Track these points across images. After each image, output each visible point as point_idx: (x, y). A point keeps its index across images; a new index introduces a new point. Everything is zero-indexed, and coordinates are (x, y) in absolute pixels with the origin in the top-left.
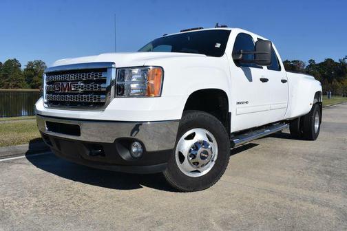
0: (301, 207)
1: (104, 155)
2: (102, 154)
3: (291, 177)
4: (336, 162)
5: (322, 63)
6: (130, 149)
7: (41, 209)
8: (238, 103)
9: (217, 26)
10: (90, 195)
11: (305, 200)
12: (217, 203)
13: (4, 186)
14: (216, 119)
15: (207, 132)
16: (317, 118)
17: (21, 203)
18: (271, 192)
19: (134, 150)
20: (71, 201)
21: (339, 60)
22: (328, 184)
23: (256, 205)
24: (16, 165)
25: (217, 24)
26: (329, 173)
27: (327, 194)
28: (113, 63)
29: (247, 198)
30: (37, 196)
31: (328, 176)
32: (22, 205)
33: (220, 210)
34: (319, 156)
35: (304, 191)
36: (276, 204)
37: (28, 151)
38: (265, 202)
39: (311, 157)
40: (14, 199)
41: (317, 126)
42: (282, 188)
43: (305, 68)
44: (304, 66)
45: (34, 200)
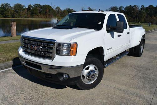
0: (131, 99)
1: (52, 78)
2: (51, 77)
3: (128, 81)
4: (148, 71)
5: (147, 7)
6: (63, 76)
7: (27, 100)
8: (108, 49)
9: (99, 11)
10: (45, 92)
11: (133, 95)
12: (98, 96)
13: (8, 87)
14: (98, 60)
15: (94, 66)
16: (142, 47)
17: (18, 97)
18: (120, 90)
19: (64, 76)
20: (38, 96)
21: (156, 6)
22: (144, 85)
23: (113, 97)
24: (10, 74)
25: (100, 10)
26: (144, 78)
27: (142, 91)
28: (55, 40)
29: (110, 93)
30: (23, 93)
31: (144, 80)
32: (18, 98)
33: (99, 100)
34: (141, 68)
35: (133, 89)
36: (122, 97)
37: (13, 65)
38: (117, 96)
39: (138, 68)
40: (14, 95)
41: (142, 50)
42: (124, 88)
43: (139, 9)
44: (139, 8)
45: (23, 96)
